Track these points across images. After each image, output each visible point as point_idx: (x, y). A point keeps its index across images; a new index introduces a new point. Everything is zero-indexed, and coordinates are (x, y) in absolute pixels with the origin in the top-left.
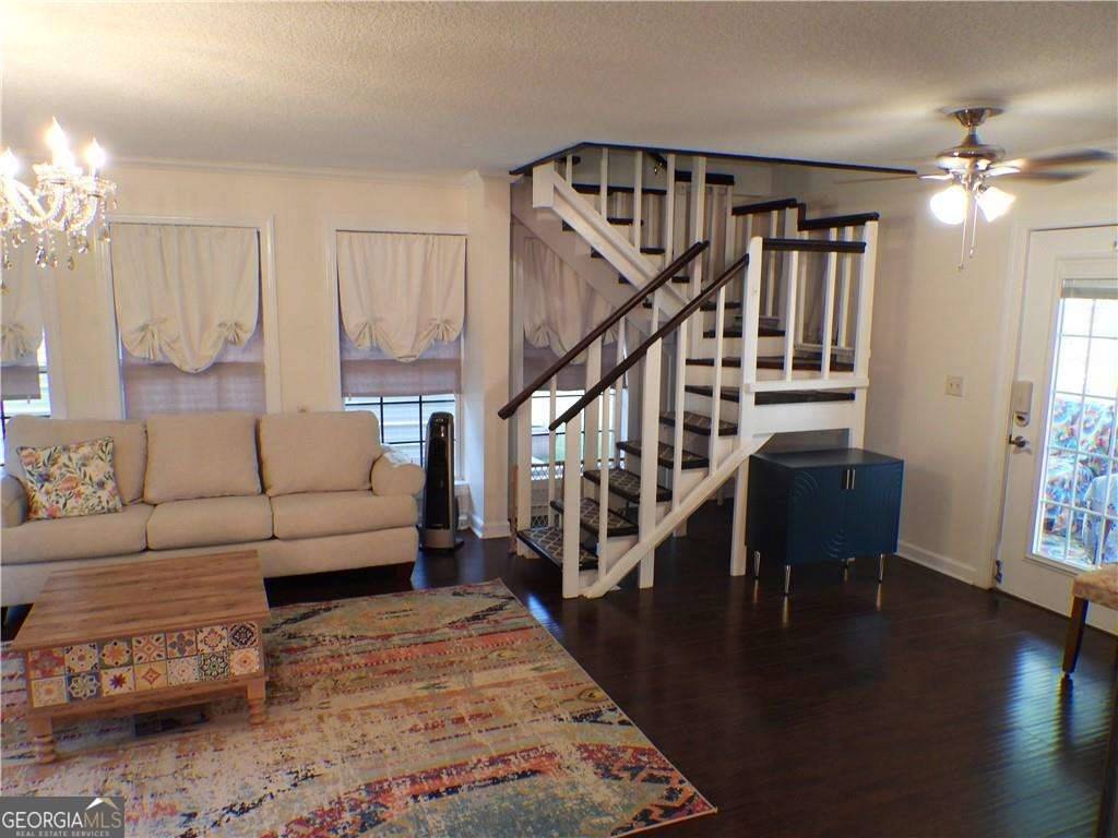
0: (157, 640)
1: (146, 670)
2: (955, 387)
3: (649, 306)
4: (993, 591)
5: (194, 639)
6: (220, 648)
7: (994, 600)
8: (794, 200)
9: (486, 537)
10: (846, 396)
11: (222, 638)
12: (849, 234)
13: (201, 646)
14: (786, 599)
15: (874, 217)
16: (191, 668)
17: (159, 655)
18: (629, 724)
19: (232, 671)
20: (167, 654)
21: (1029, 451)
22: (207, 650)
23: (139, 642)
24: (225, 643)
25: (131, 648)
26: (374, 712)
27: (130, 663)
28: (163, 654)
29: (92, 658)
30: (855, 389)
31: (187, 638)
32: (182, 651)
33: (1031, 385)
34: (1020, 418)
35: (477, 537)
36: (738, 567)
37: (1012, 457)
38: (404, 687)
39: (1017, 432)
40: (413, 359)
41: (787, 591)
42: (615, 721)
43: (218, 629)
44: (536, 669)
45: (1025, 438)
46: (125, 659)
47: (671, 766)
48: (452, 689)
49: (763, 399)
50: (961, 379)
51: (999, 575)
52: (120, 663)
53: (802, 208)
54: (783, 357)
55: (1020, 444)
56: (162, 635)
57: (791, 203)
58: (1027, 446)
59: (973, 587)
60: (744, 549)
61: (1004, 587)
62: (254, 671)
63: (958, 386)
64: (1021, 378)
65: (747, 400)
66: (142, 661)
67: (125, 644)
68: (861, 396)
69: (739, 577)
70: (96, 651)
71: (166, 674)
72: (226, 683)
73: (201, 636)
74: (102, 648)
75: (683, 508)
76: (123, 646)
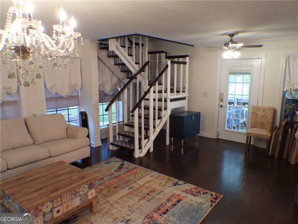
0: (69, 194)
1: (67, 204)
2: (205, 95)
3: (136, 78)
4: (217, 139)
5: (79, 191)
6: (85, 192)
7: (218, 140)
8: (163, 51)
9: (96, 146)
10: (184, 99)
11: (86, 188)
12: (181, 60)
13: (81, 192)
14: (182, 148)
15: (188, 56)
16: (78, 200)
17: (69, 199)
18: (186, 183)
19: (89, 198)
20: (72, 198)
21: (224, 108)
22: (82, 193)
23: (64, 196)
24: (87, 190)
25: (62, 199)
26: (124, 199)
27: (62, 204)
28: (71, 198)
29: (50, 205)
30: (186, 97)
31: (77, 191)
32: (76, 196)
33: (223, 93)
34: (222, 101)
35: (93, 147)
36: (168, 143)
37: (220, 109)
38: (123, 190)
39: (221, 104)
40: (67, 96)
41: (183, 146)
42: (183, 183)
43: (85, 186)
44: (151, 177)
45: (223, 105)
46: (60, 203)
47: (205, 190)
48: (137, 187)
49: (172, 100)
50: (207, 93)
51: (218, 135)
52: (59, 205)
53: (166, 53)
54: (162, 90)
55: (222, 106)
56: (70, 192)
57: (163, 52)
58: (223, 107)
59: (213, 138)
60: (169, 138)
61: (219, 137)
62: (94, 196)
63: (206, 94)
64: (221, 92)
65: (168, 101)
66: (65, 202)
67: (60, 198)
68: (187, 98)
69: (168, 145)
70: (52, 203)
71: (72, 205)
72: (88, 202)
73: (80, 189)
74: (53, 202)
75: (158, 130)
76: (59, 199)
